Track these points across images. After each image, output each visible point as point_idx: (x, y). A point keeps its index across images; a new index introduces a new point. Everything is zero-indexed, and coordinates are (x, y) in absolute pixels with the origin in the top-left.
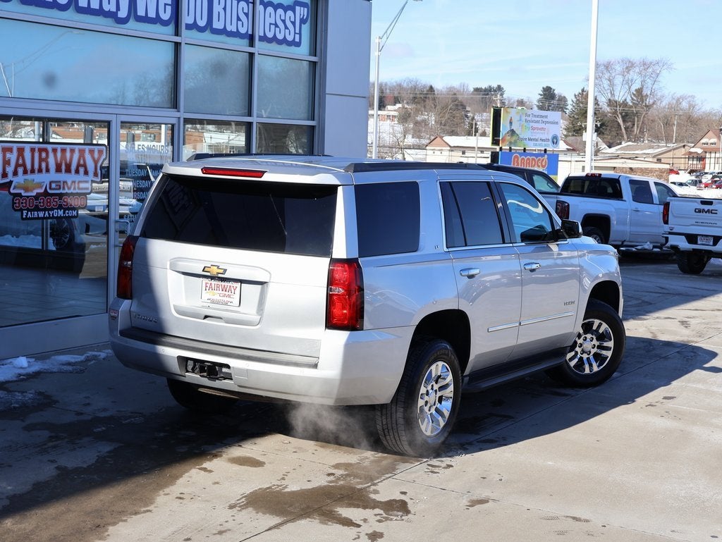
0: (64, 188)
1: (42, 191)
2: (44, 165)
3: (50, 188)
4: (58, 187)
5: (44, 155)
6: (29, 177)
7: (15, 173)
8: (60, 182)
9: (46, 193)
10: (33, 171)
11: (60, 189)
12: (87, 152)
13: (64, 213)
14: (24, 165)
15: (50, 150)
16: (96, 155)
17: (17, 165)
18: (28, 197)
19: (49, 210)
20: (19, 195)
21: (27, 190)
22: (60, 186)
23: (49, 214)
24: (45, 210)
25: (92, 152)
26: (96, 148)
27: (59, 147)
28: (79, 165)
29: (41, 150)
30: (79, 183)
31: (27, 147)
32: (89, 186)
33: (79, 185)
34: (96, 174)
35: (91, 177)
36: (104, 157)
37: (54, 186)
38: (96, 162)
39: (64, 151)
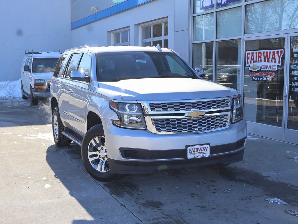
0: (267, 69)
1: (259, 69)
2: (260, 59)
3: (262, 68)
4: (264, 68)
5: (260, 55)
6: (255, 64)
7: (251, 63)
9: (260, 71)
10: (256, 62)
11: (265, 69)
12: (276, 52)
13: (266, 79)
14: (253, 59)
15: (262, 53)
16: (279, 54)
17: (252, 59)
18: (254, 72)
20: (252, 71)
21: (254, 69)
22: (265, 67)
23: (261, 79)
24: (260, 77)
25: (278, 52)
26: (280, 50)
27: (265, 51)
28: (272, 58)
29: (259, 53)
30: (272, 66)
31: (255, 52)
32: (276, 67)
33: (272, 67)
34: (279, 62)
35: (277, 64)
36: (283, 54)
37: (263, 67)
38: (279, 57)
39: (267, 53)
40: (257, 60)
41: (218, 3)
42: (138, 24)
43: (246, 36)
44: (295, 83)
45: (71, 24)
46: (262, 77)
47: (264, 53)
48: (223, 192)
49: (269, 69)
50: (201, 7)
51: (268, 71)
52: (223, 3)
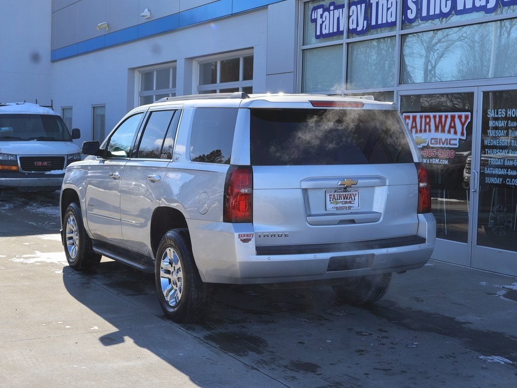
0: (440, 144)
1: (426, 145)
2: (427, 127)
3: (431, 143)
4: (436, 143)
5: (428, 120)
6: (419, 135)
8: (437, 139)
9: (428, 147)
10: (421, 131)
12: (457, 117)
13: (439, 161)
14: (416, 127)
16: (463, 120)
17: (412, 127)
19: (429, 158)
23: (430, 161)
24: (427, 158)
25: (460, 117)
26: (463, 114)
27: (438, 114)
28: (450, 127)
29: (426, 117)
30: (450, 140)
31: (418, 115)
32: (457, 142)
33: (450, 142)
34: (462, 134)
35: (459, 136)
36: (469, 120)
37: (433, 141)
38: (463, 124)
39: (440, 117)
40: (423, 128)
41: (351, 28)
42: (192, 59)
43: (403, 87)
44: (491, 169)
45: (52, 51)
46: (432, 158)
47: (435, 117)
48: (407, 346)
49: (443, 144)
50: (318, 33)
51: (442, 148)
52: (359, 29)
